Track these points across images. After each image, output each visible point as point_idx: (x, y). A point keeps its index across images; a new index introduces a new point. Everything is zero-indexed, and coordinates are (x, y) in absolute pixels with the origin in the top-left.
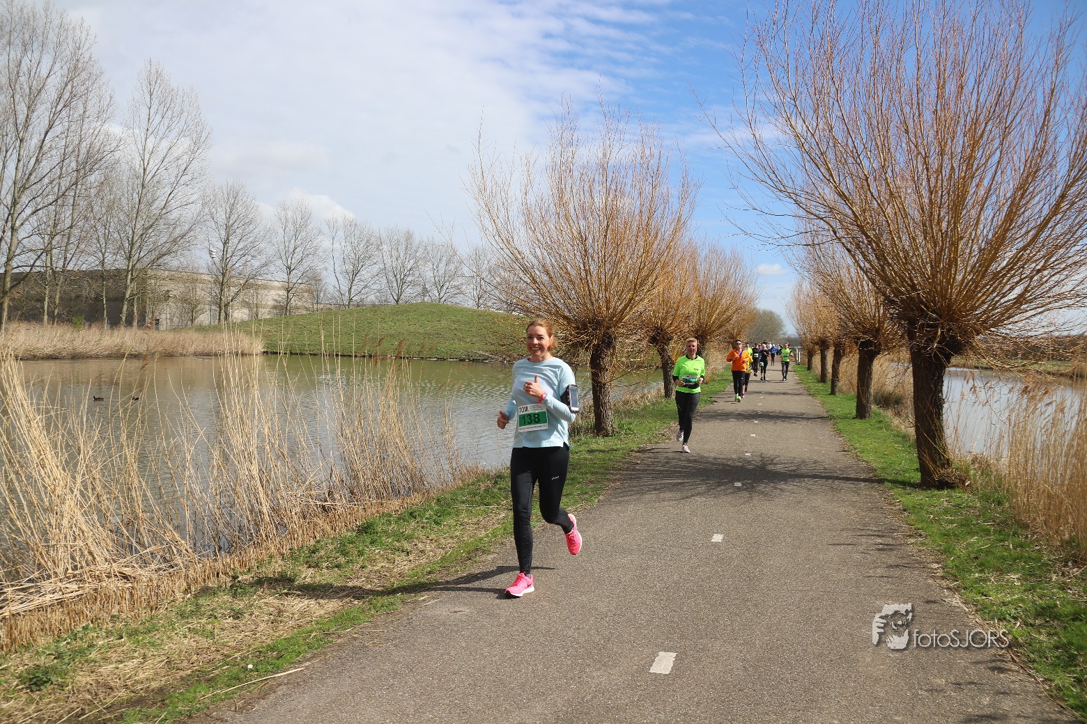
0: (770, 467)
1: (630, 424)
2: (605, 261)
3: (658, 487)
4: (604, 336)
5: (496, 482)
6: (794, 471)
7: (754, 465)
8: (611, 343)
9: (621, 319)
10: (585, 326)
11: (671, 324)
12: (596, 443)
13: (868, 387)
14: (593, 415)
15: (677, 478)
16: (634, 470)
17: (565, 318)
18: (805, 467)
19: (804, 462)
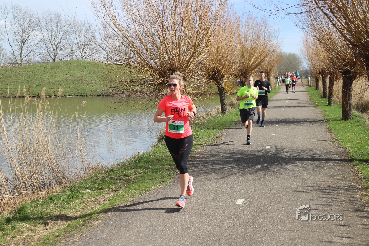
0: (280, 155)
2: (175, 31)
3: (208, 171)
5: (109, 174)
6: (296, 156)
7: (271, 153)
9: (187, 67)
10: (165, 74)
11: (223, 67)
15: (223, 164)
16: (195, 161)
17: (153, 68)
18: (303, 154)
19: (303, 150)
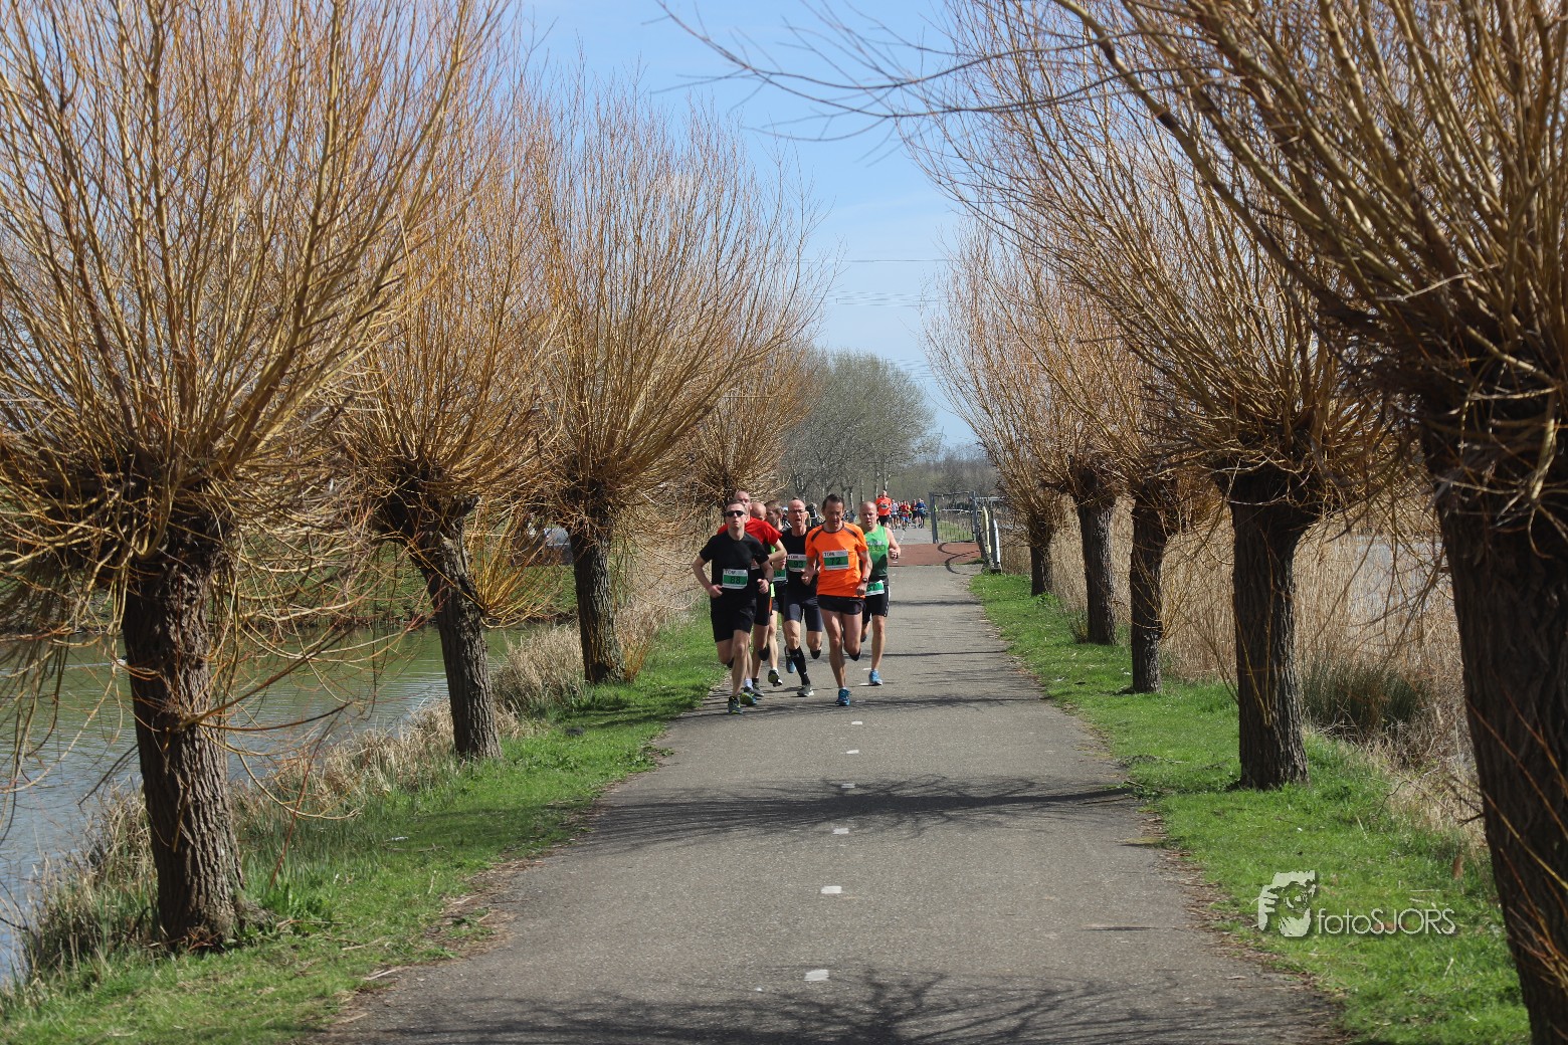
0: (911, 1028)
1: (315, 883)
2: (160, 199)
4: (176, 518)
7: (845, 1021)
8: (211, 548)
9: (247, 443)
10: (86, 484)
11: (464, 444)
12: (170, 984)
13: (1280, 657)
14: (146, 863)
18: (1052, 1015)
19: (1050, 993)
